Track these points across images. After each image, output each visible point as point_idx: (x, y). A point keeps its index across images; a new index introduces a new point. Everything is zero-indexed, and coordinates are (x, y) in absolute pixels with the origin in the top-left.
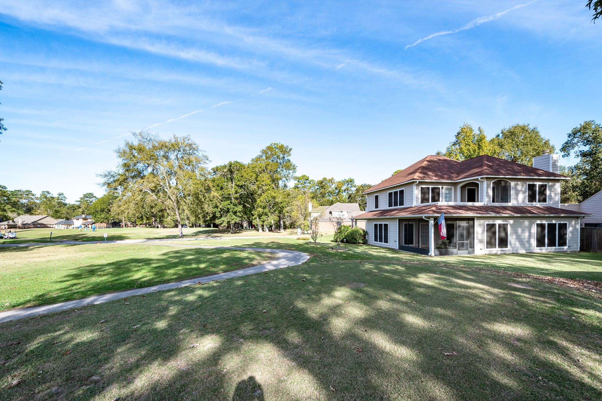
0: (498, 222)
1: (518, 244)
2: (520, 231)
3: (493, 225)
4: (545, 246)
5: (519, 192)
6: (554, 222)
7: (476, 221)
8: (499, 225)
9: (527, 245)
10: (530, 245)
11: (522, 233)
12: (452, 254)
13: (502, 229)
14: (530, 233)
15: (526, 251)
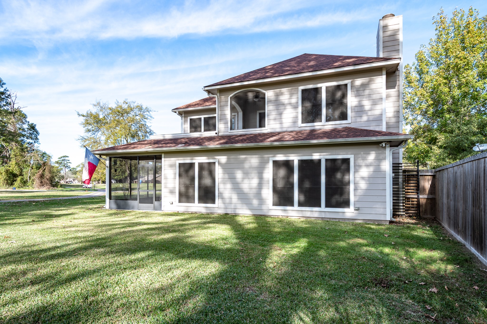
0: (198, 160)
1: (235, 198)
2: (239, 175)
3: (192, 165)
4: (292, 205)
5: (285, 106)
6: (316, 156)
7: (163, 159)
8: (201, 166)
9: (255, 202)
10: (261, 201)
11: (243, 178)
12: (133, 208)
13: (205, 173)
14: (261, 178)
15: (252, 212)
